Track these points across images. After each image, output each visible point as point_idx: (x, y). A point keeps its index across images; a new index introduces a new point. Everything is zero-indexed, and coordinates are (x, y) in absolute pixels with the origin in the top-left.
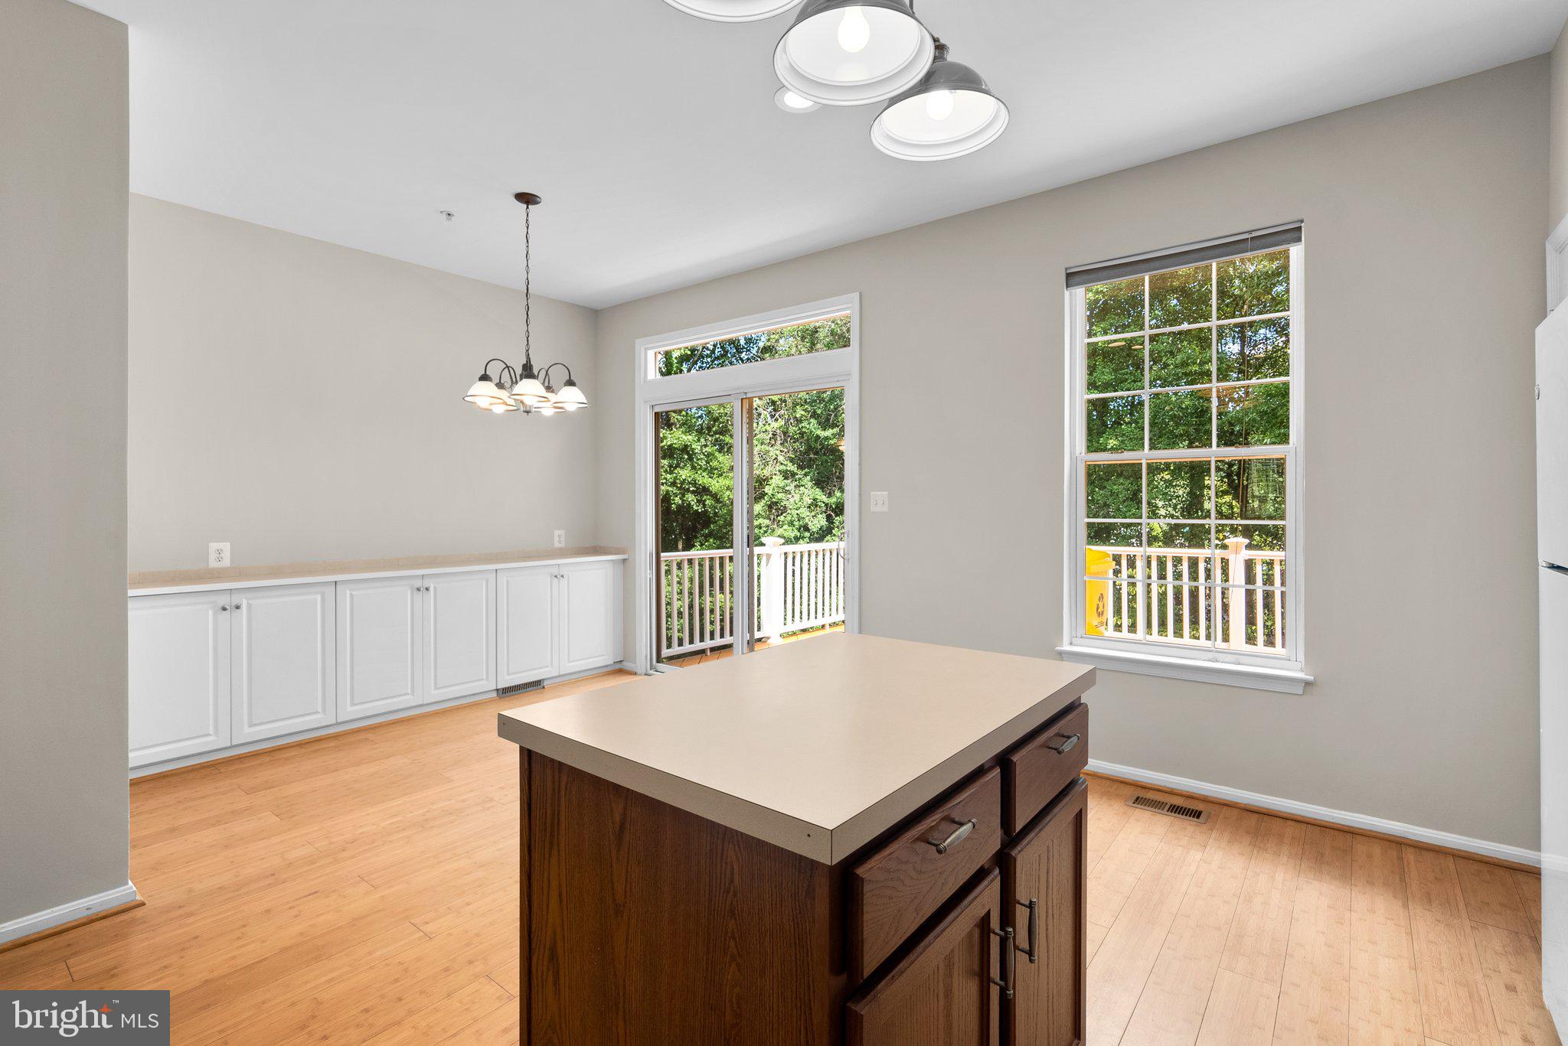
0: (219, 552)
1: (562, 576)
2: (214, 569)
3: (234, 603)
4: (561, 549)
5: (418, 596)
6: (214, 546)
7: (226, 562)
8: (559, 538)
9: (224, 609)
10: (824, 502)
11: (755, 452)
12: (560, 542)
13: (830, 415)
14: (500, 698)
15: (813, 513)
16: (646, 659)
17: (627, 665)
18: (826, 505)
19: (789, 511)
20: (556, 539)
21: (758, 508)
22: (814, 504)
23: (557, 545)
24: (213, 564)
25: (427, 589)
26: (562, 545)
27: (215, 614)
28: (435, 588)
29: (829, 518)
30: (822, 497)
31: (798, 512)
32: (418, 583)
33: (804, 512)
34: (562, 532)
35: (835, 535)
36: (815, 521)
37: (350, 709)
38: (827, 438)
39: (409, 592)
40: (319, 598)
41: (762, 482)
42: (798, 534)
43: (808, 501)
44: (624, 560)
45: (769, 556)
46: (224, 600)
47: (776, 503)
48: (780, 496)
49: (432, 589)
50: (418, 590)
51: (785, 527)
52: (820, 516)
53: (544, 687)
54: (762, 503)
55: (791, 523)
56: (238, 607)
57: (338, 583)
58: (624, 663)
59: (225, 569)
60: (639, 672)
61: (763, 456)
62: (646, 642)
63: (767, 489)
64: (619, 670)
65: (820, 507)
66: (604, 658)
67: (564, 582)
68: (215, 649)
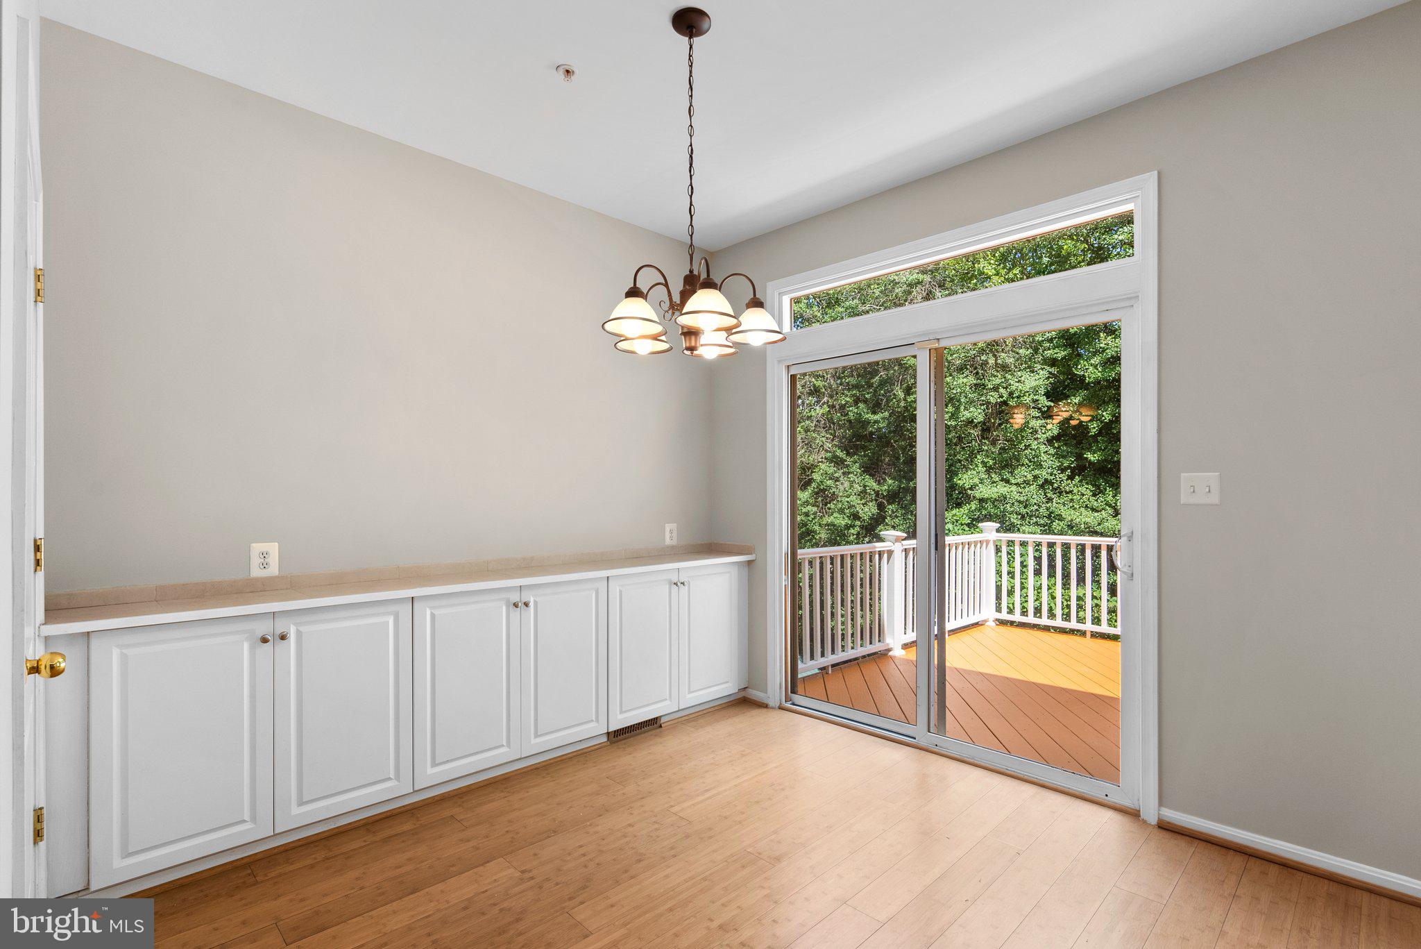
0: (264, 555)
1: (683, 583)
2: (257, 579)
3: (279, 631)
4: (673, 547)
5: (515, 613)
6: (257, 548)
7: (273, 570)
8: (670, 535)
9: (265, 640)
10: (874, 490)
11: (799, 440)
12: (671, 538)
13: (882, 400)
14: (611, 743)
15: (863, 501)
16: (780, 688)
17: (756, 694)
18: (877, 493)
19: (839, 499)
20: (668, 535)
21: (803, 495)
22: (863, 493)
23: (668, 541)
24: (256, 572)
25: (526, 604)
26: (674, 542)
27: (252, 649)
28: (536, 603)
29: (881, 507)
30: (872, 483)
31: (848, 499)
32: (515, 597)
33: (854, 499)
34: (673, 526)
35: (887, 524)
36: (866, 509)
37: (430, 771)
38: (876, 422)
39: (504, 608)
40: (391, 620)
41: (808, 469)
42: (850, 522)
43: (858, 488)
44: (750, 563)
45: (890, 553)
46: (263, 628)
47: (824, 490)
48: (829, 482)
49: (532, 605)
50: (516, 605)
51: (835, 515)
52: (871, 504)
53: (661, 726)
54: (810, 489)
55: (841, 511)
56: (283, 637)
57: (415, 600)
58: (750, 691)
59: (272, 579)
60: (771, 704)
61: (809, 444)
62: (781, 666)
63: (816, 476)
64: (743, 702)
65: (870, 494)
66: (726, 687)
67: (684, 590)
68: (253, 696)
